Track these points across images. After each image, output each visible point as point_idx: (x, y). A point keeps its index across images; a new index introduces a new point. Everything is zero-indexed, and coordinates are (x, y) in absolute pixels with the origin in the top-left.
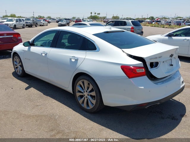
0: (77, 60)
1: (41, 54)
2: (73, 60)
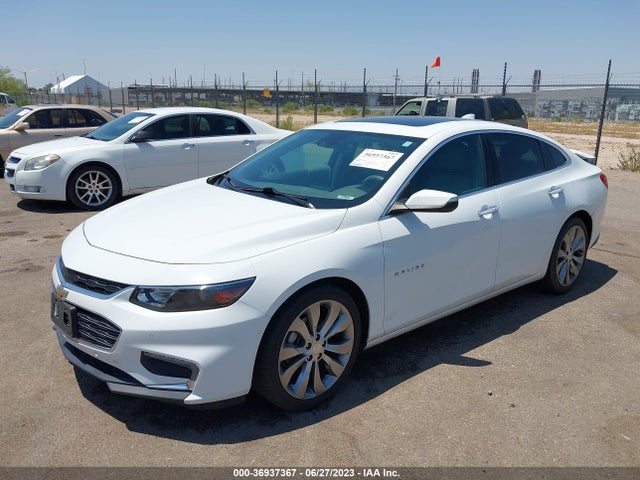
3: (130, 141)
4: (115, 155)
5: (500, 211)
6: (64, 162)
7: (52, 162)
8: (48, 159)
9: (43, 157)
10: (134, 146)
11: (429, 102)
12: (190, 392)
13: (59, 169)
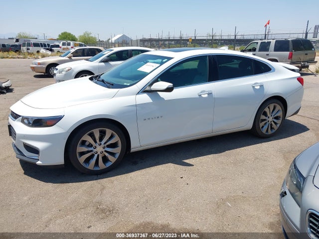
0: (262, 86)
1: (198, 96)
2: (258, 87)
3: (102, 61)
4: (95, 68)
5: (213, 93)
6: (73, 70)
7: (69, 70)
8: (67, 69)
9: (65, 68)
10: (103, 64)
11: (262, 42)
12: (38, 160)
13: (71, 73)
